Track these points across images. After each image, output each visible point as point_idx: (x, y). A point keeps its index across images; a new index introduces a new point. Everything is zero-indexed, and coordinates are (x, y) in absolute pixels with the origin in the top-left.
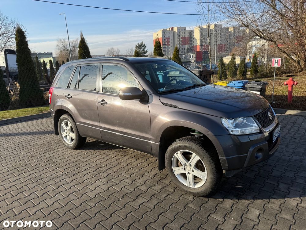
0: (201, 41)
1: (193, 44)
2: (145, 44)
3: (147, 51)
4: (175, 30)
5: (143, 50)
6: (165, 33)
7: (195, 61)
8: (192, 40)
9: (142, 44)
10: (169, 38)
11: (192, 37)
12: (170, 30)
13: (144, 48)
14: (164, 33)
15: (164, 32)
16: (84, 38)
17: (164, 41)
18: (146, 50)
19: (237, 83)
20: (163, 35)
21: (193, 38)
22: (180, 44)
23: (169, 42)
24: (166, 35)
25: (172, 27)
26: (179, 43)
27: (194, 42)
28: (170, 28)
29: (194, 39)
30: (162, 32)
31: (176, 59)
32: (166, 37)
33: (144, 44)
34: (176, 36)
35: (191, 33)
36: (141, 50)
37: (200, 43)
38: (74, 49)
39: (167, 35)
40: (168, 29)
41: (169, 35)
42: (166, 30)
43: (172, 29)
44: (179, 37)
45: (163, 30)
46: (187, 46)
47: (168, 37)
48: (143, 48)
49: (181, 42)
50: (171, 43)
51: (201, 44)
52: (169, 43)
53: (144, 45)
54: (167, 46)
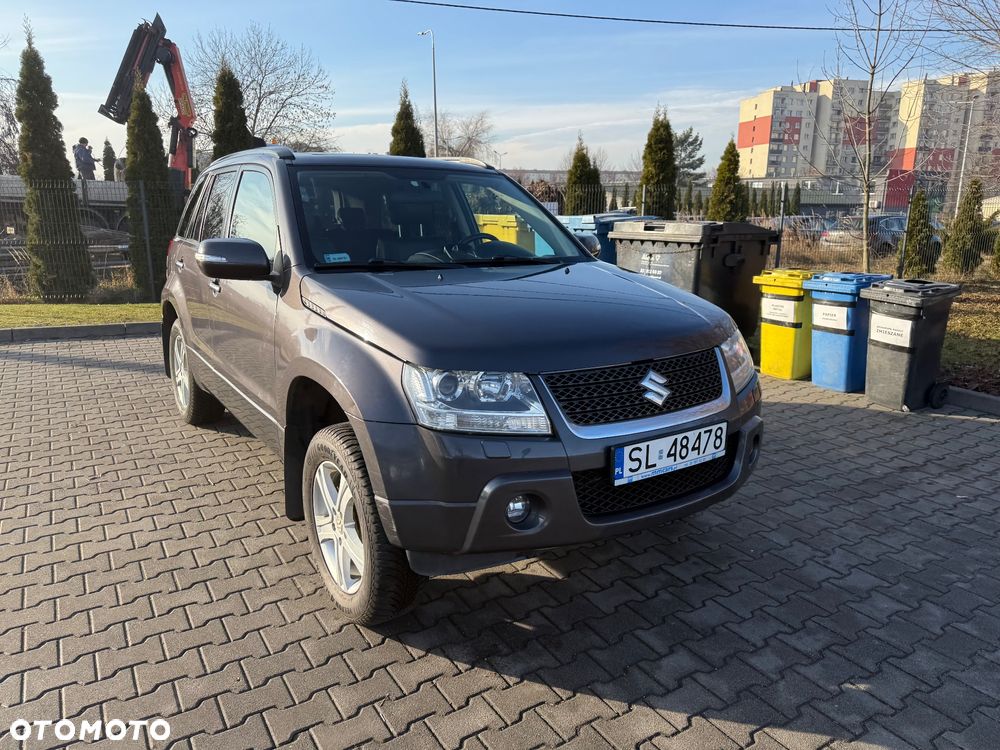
0: (925, 133)
1: (890, 143)
2: (697, 137)
3: (701, 161)
4: (826, 90)
5: (690, 156)
6: (786, 101)
7: (880, 203)
8: (888, 130)
9: (687, 136)
10: (799, 120)
11: (889, 119)
12: (807, 90)
13: (693, 151)
14: (779, 101)
15: (781, 98)
16: (409, 105)
17: (778, 128)
18: (698, 155)
19: (838, 280)
20: (775, 109)
21: (893, 120)
22: (836, 140)
23: (798, 132)
24: (790, 108)
25: (813, 80)
26: (833, 136)
27: (893, 136)
28: (808, 86)
29: (895, 123)
30: (775, 98)
31: (727, 184)
32: (786, 113)
33: (694, 134)
34: (827, 113)
35: (888, 103)
36: (683, 155)
37: (919, 142)
38: (470, 146)
39: (793, 109)
40: (799, 89)
41: (800, 108)
42: (793, 90)
43: (815, 87)
44: (837, 117)
45: (779, 89)
46: (864, 151)
47: (794, 115)
48: (689, 149)
49: (841, 136)
50: (802, 136)
51: (922, 145)
52: (796, 137)
53: (696, 139)
54: (785, 147)
